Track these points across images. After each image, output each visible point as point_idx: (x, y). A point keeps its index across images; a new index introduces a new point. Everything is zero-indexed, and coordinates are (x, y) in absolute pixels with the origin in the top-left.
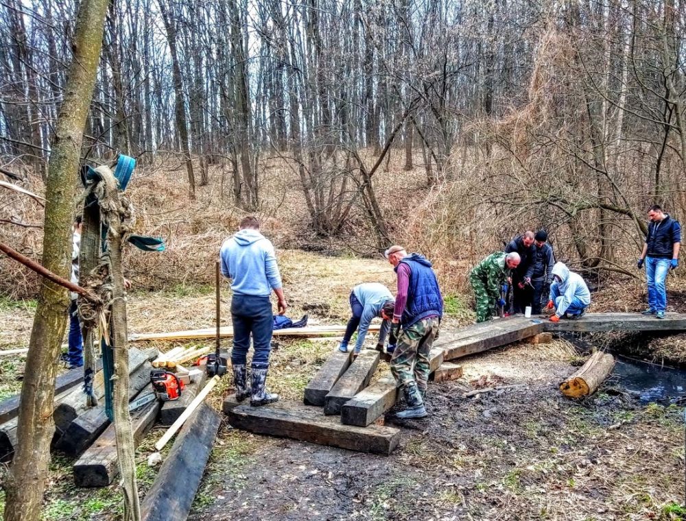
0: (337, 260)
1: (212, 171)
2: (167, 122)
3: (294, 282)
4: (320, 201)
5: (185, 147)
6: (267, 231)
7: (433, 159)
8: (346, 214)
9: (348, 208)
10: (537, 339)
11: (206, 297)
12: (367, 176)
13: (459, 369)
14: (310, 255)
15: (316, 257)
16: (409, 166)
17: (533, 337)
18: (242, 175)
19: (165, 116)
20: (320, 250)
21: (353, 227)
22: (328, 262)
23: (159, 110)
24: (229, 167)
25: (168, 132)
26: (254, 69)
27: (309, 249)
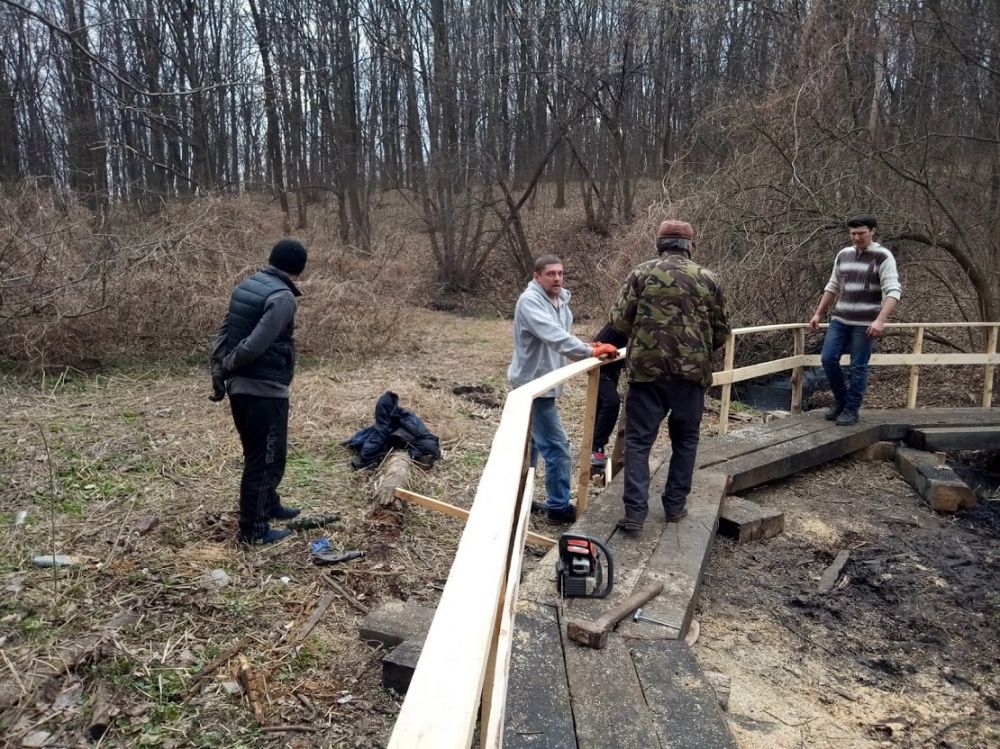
0: (477, 322)
1: (311, 211)
2: (258, 156)
3: (429, 350)
4: (449, 245)
5: (279, 180)
6: (391, 279)
7: (593, 192)
8: (481, 262)
9: (485, 255)
10: (870, 454)
11: (308, 373)
12: (514, 210)
13: (779, 519)
14: (441, 315)
15: (450, 316)
16: (560, 203)
17: (864, 450)
18: (349, 216)
19: (256, 148)
20: (450, 309)
21: (492, 279)
22: (467, 324)
23: (248, 141)
24: (333, 205)
25: (259, 169)
26: (365, 87)
27: (438, 308)
